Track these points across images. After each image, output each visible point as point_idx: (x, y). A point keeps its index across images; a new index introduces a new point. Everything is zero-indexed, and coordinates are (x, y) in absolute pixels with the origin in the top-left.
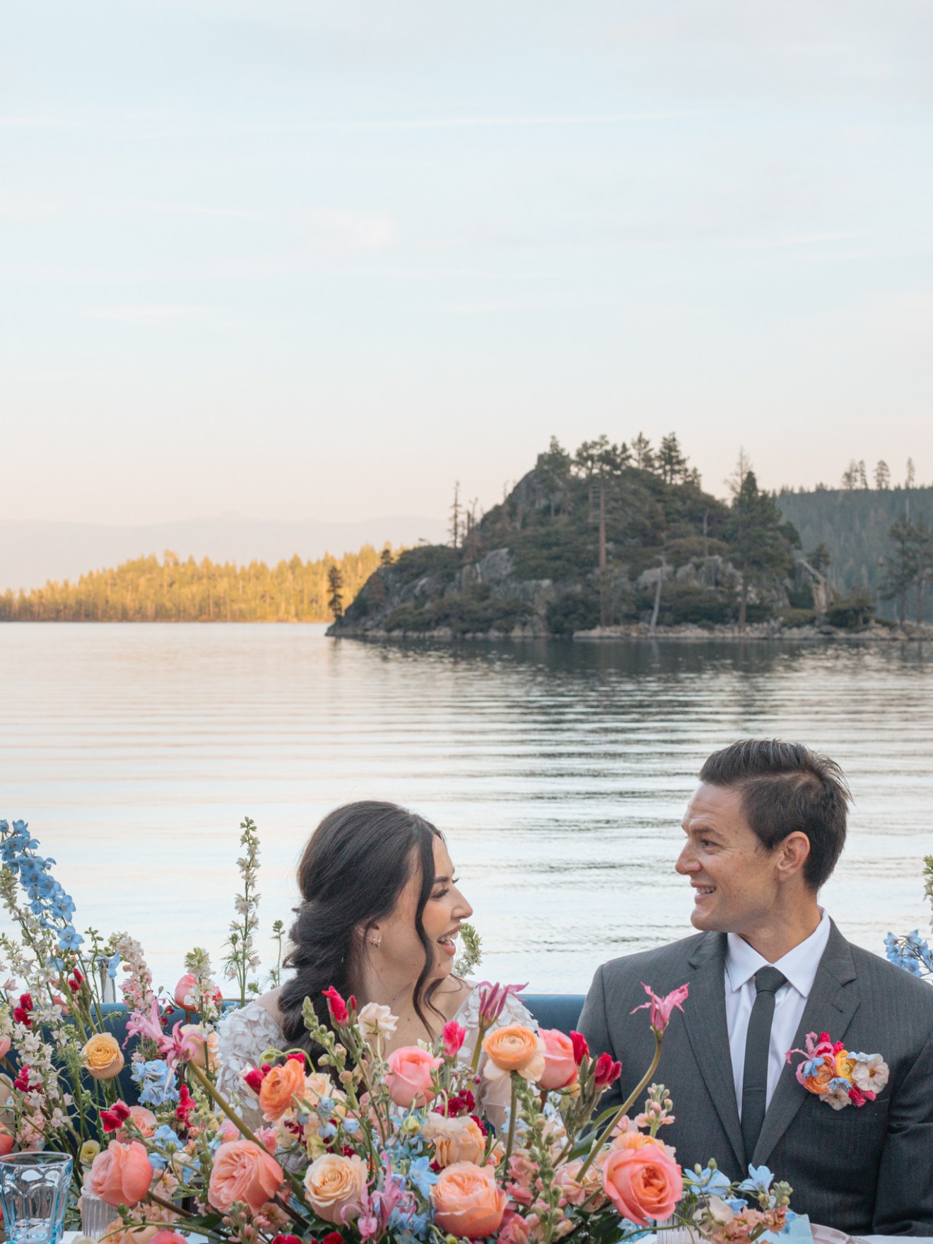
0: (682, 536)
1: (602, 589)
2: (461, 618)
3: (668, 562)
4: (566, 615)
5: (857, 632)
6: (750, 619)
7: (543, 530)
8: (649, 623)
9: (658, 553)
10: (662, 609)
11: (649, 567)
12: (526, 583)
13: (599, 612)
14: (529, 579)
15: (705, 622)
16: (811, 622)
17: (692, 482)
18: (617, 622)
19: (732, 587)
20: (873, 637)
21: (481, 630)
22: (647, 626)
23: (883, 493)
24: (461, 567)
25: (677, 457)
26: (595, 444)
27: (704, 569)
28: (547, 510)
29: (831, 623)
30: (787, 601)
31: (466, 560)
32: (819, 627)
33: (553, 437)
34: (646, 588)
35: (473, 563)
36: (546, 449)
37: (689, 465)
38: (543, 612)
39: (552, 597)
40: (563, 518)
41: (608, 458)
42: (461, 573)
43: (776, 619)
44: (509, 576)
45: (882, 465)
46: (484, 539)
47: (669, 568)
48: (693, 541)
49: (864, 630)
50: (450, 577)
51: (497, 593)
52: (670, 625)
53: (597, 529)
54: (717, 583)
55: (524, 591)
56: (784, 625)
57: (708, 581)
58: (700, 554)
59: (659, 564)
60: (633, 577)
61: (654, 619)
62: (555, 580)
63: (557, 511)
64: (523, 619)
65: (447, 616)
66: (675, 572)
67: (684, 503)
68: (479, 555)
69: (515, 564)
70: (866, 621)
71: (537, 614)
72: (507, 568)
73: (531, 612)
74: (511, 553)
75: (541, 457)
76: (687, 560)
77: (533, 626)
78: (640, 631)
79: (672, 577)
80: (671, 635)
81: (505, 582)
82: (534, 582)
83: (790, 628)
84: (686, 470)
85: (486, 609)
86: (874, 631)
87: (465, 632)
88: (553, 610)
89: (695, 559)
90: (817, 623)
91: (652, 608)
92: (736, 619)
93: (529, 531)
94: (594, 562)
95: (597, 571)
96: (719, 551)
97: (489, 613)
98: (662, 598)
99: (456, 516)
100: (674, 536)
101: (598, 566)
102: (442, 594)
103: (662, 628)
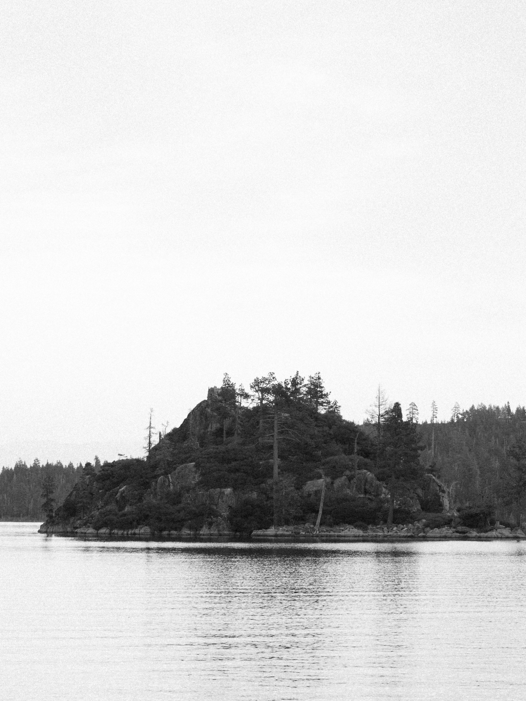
0: (333, 454)
1: (275, 496)
2: (159, 519)
3: (326, 475)
4: (246, 517)
5: (486, 532)
6: (397, 521)
7: (222, 448)
8: (314, 524)
9: (316, 467)
10: (323, 513)
11: (311, 479)
12: (211, 490)
13: (272, 515)
14: (215, 487)
15: (359, 523)
17: (333, 412)
18: (287, 523)
19: (378, 495)
20: (499, 535)
21: (176, 529)
22: (312, 526)
24: (156, 477)
25: (321, 392)
26: (264, 380)
27: (355, 480)
28: (219, 432)
29: (464, 524)
30: (419, 507)
31: (158, 471)
32: (454, 528)
33: (226, 374)
34: (309, 495)
35: (166, 474)
36: (219, 385)
37: (331, 398)
38: (225, 514)
39: (233, 502)
40: (236, 440)
42: (156, 482)
43: (419, 521)
44: (198, 484)
46: (173, 455)
47: (329, 480)
48: (342, 458)
49: (491, 530)
50: (146, 485)
51: (187, 499)
52: (331, 526)
53: (271, 447)
54: (366, 492)
55: (211, 497)
56: (426, 526)
57: (359, 490)
58: (352, 469)
59: (320, 477)
60: (299, 487)
61: (318, 521)
62: (235, 489)
63: (230, 433)
64: (210, 520)
65: (147, 517)
66: (332, 483)
67: (330, 428)
68: (170, 467)
69: (202, 475)
70: (493, 523)
71: (221, 516)
72: (194, 479)
73: (213, 513)
74: (197, 466)
75: (211, 391)
76: (341, 474)
77: (218, 525)
78: (306, 530)
79: (330, 486)
80: (332, 533)
81: (194, 489)
82: (218, 490)
83: (432, 528)
84: (329, 402)
85: (179, 511)
86: (499, 530)
87: (161, 530)
88: (234, 512)
89: (348, 473)
90: (453, 524)
91: (317, 512)
92: (385, 522)
93: (211, 449)
94: (268, 472)
95: (270, 481)
96: (366, 466)
97: (182, 514)
98: (325, 504)
99: (150, 437)
100: (326, 454)
101: (271, 477)
102: (140, 500)
103: (324, 528)
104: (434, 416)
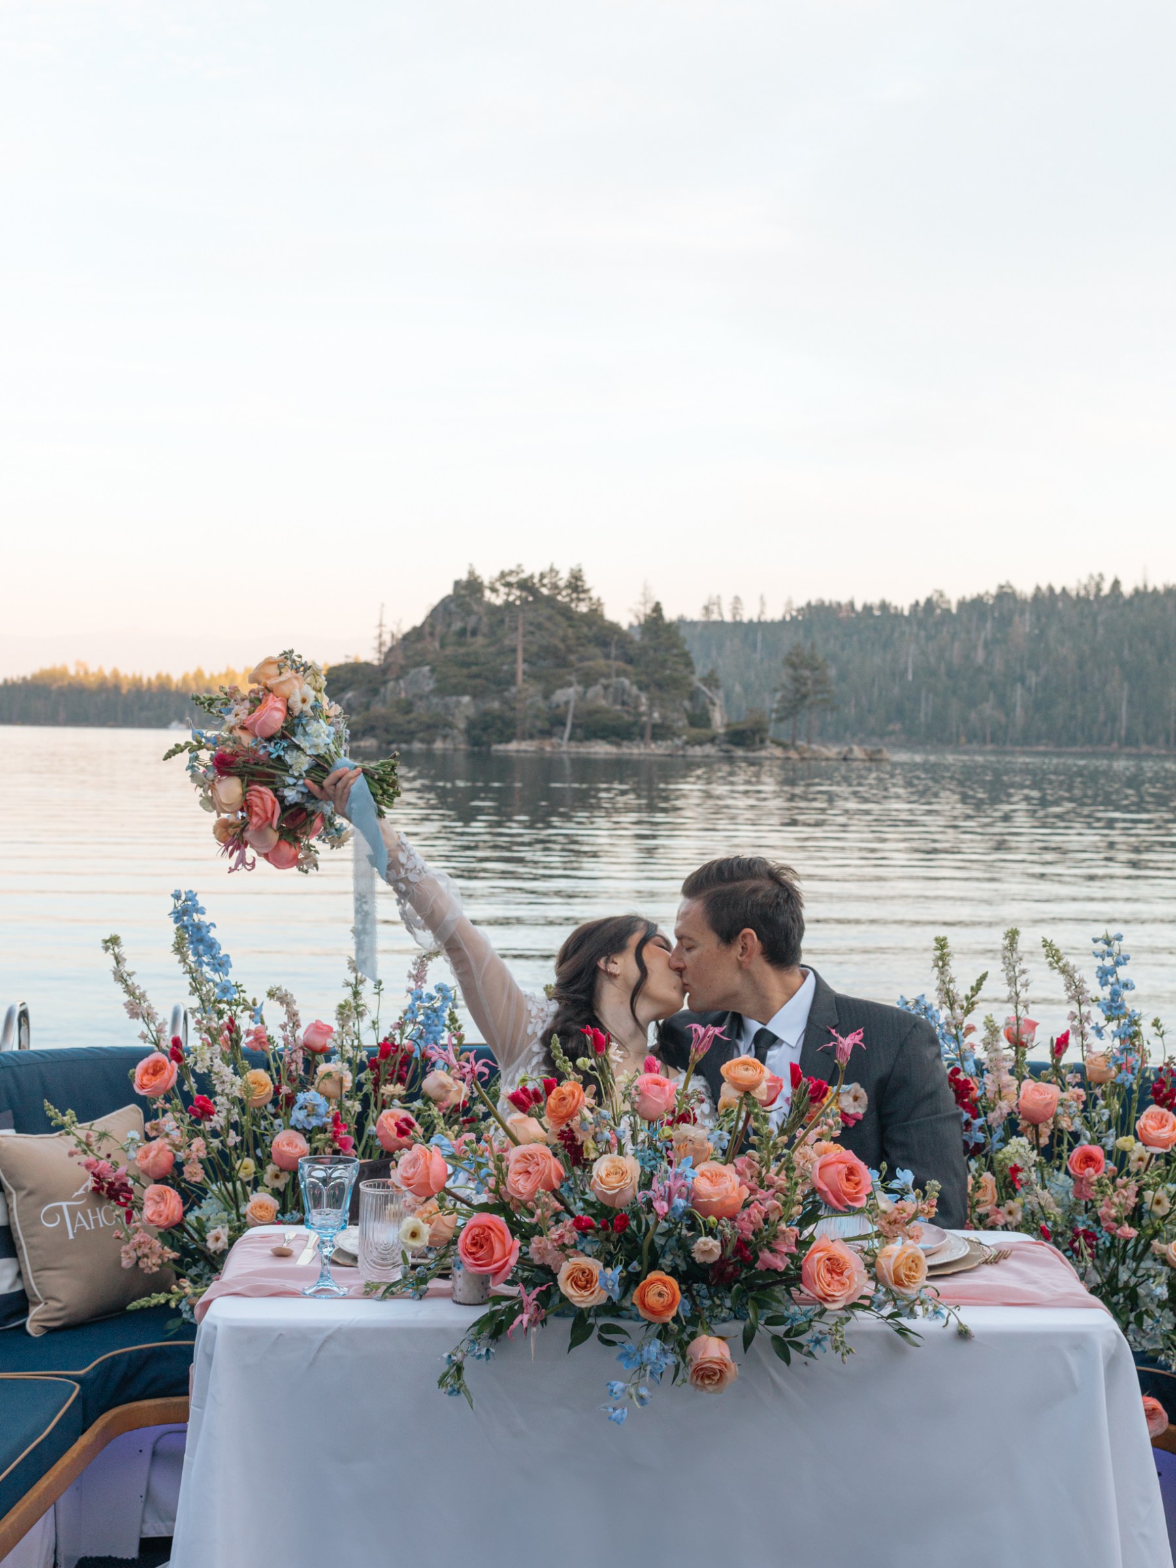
0: (589, 659)
1: (518, 706)
2: (387, 731)
3: (579, 683)
4: (484, 729)
5: (754, 751)
6: (655, 737)
7: (462, 650)
8: (562, 738)
9: (570, 674)
10: (574, 726)
11: (561, 687)
12: (448, 699)
13: (515, 727)
14: (451, 695)
15: (614, 739)
16: (712, 740)
17: (596, 610)
18: (532, 737)
19: (636, 707)
20: (769, 755)
21: (406, 742)
22: (559, 741)
23: (737, 625)
24: (385, 683)
25: (582, 586)
26: (511, 573)
27: (611, 690)
28: (462, 633)
29: (730, 742)
30: (686, 722)
31: (390, 676)
32: (719, 745)
33: (471, 565)
34: (558, 706)
35: (397, 679)
36: (464, 576)
37: (594, 594)
38: (462, 725)
39: (471, 712)
40: (480, 640)
41: (525, 585)
42: (386, 689)
43: (679, 736)
44: (432, 692)
45: (737, 600)
46: (407, 657)
47: (580, 689)
48: (600, 663)
49: (760, 749)
50: (375, 692)
51: (420, 707)
52: (580, 741)
53: (514, 650)
54: (624, 703)
55: (446, 707)
56: (687, 743)
57: (615, 702)
58: (608, 676)
59: (570, 685)
60: (547, 696)
61: (567, 735)
62: (474, 696)
63: (474, 633)
64: (444, 732)
65: (373, 728)
66: (585, 693)
67: (590, 628)
68: (403, 671)
69: (438, 681)
70: (762, 741)
71: (457, 728)
72: (429, 685)
73: (450, 726)
74: (433, 671)
75: (457, 584)
76: (595, 681)
77: (454, 739)
78: (553, 746)
79: (582, 697)
80: (582, 750)
81: (427, 697)
82: (454, 698)
83: (693, 746)
84: (591, 599)
85: (409, 722)
86: (770, 750)
87: (390, 743)
88: (472, 725)
89: (603, 681)
90: (717, 741)
91: (564, 725)
92: (642, 736)
93: (449, 651)
94: (511, 680)
95: (514, 689)
96: (624, 673)
97: (413, 726)
98: (575, 716)
99: (380, 636)
100: (582, 659)
101: (514, 684)
102: (367, 707)
103: (573, 744)
104: (762, 612)
